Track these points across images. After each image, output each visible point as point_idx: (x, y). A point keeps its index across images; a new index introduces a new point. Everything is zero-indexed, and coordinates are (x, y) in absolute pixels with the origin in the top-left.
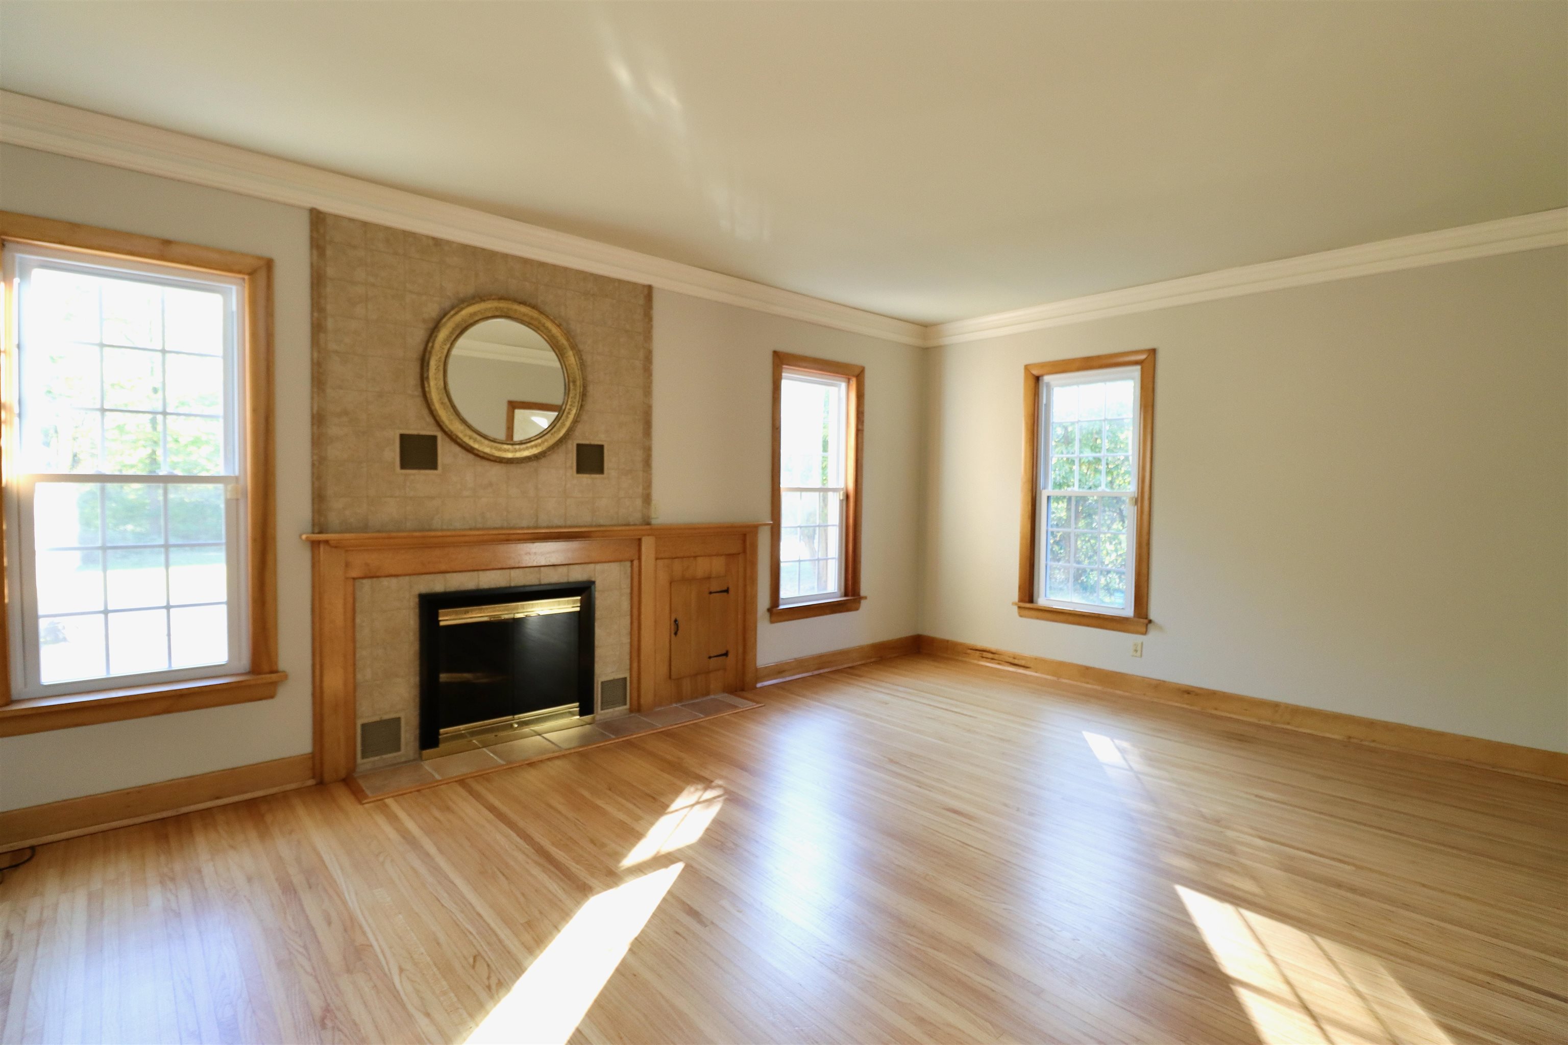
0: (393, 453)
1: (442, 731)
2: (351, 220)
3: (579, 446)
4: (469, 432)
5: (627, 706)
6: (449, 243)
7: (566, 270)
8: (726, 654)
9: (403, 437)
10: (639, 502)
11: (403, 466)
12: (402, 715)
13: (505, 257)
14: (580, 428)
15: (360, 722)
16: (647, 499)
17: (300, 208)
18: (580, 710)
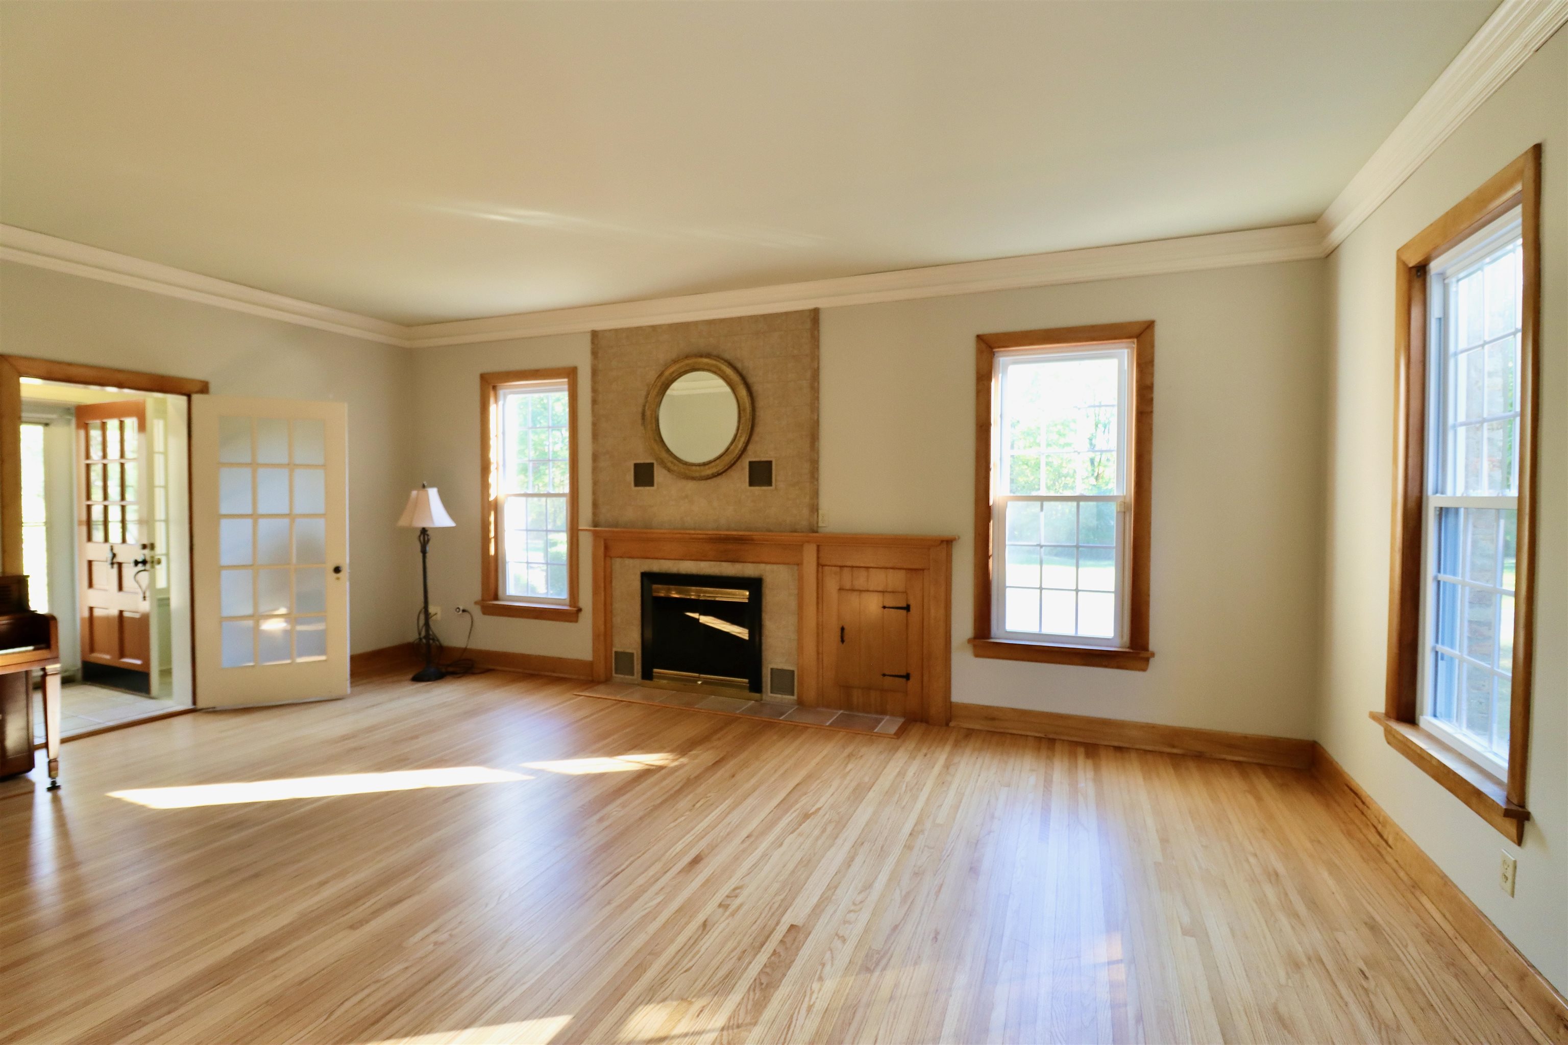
0: (630, 477)
1: (655, 670)
2: (610, 330)
3: (751, 463)
4: (671, 459)
5: (795, 697)
6: (660, 326)
7: (740, 319)
8: (907, 677)
9: (636, 465)
10: (805, 511)
11: (636, 485)
12: (635, 652)
13: (696, 324)
14: (751, 447)
15: (614, 649)
16: (814, 508)
17: (585, 332)
18: (750, 686)
